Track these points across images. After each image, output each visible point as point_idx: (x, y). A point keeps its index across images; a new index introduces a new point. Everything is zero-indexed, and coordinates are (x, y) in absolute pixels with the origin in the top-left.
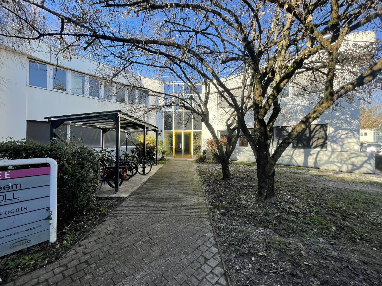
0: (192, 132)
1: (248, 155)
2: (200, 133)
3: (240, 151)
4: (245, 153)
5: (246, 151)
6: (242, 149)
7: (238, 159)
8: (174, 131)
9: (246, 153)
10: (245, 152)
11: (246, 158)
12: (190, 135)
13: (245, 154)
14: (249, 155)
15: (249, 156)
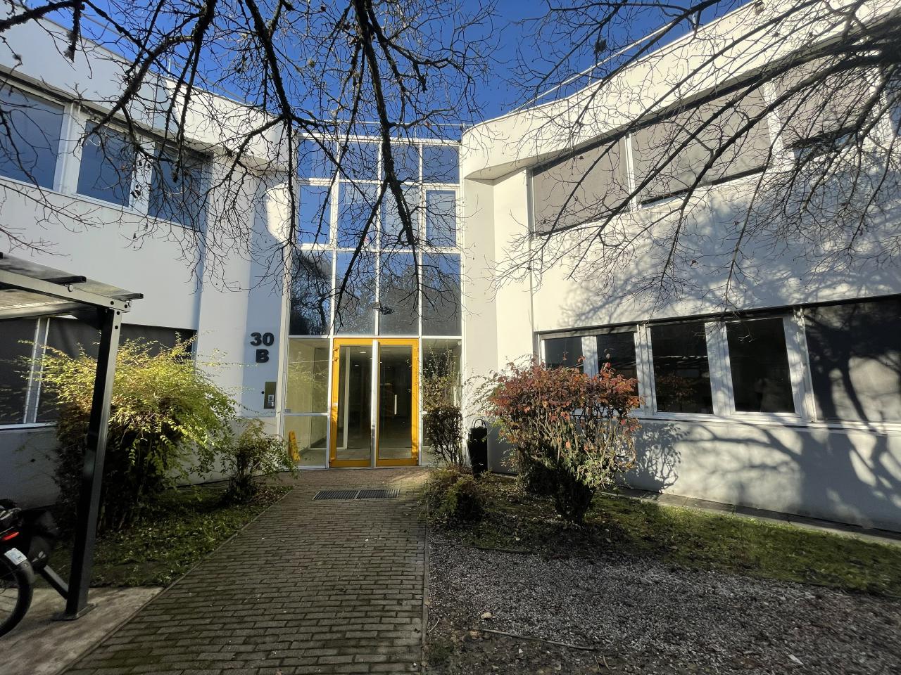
0: (417, 343)
1: (727, 463)
2: (456, 348)
3: (675, 440)
4: (705, 451)
5: (715, 438)
6: (683, 428)
7: (661, 485)
8: (335, 340)
9: (717, 453)
10: (708, 445)
11: (714, 480)
12: (409, 357)
13: (709, 460)
14: (735, 465)
15: (737, 471)
